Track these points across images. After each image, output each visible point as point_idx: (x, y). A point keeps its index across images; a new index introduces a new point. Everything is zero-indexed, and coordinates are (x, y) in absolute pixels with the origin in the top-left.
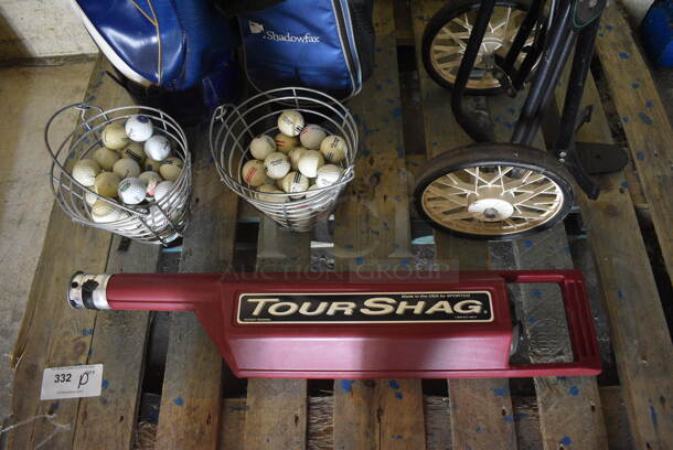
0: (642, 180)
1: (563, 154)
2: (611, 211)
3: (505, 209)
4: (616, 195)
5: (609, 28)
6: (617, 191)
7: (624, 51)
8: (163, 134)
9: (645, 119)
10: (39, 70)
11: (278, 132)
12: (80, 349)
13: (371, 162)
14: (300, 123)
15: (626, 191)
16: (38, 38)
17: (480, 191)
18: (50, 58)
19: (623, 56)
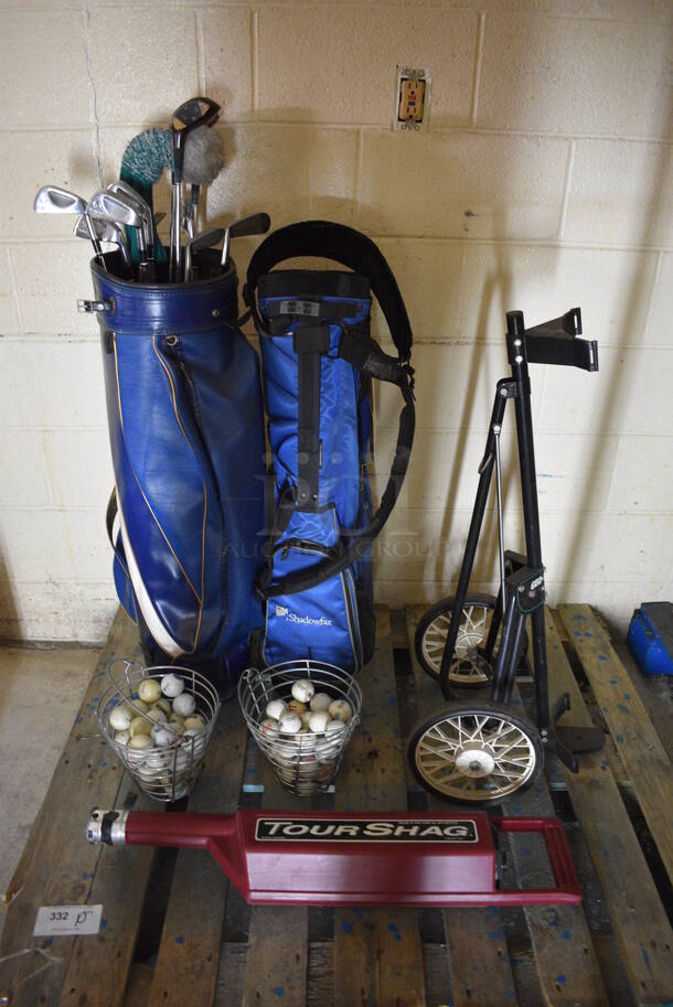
0: (623, 760)
1: (544, 733)
2: (593, 784)
3: (488, 762)
4: (597, 771)
5: (589, 635)
6: (598, 769)
7: (602, 654)
8: (191, 693)
9: (623, 708)
10: (28, 652)
11: (293, 699)
12: (79, 890)
13: (370, 740)
14: (311, 691)
15: (607, 767)
16: (38, 621)
17: (463, 745)
18: (41, 642)
19: (602, 658)
